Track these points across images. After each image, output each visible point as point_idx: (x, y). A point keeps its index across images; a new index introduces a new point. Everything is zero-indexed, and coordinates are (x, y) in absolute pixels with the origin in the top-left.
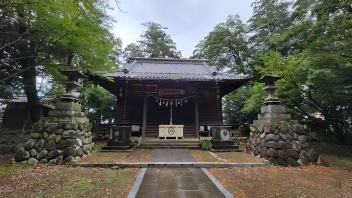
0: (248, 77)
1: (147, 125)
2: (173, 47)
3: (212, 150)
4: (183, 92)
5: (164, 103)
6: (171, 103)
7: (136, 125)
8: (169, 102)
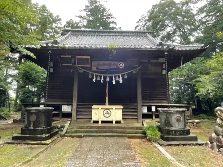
0: (202, 47)
1: (78, 105)
2: (113, 22)
3: (162, 142)
4: (122, 65)
5: (98, 79)
6: (108, 79)
7: (68, 105)
8: (105, 78)
